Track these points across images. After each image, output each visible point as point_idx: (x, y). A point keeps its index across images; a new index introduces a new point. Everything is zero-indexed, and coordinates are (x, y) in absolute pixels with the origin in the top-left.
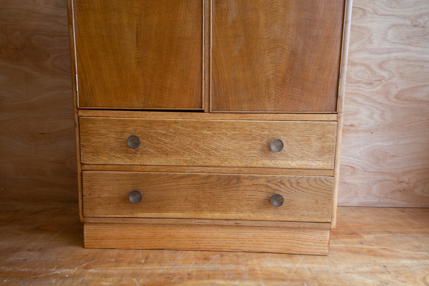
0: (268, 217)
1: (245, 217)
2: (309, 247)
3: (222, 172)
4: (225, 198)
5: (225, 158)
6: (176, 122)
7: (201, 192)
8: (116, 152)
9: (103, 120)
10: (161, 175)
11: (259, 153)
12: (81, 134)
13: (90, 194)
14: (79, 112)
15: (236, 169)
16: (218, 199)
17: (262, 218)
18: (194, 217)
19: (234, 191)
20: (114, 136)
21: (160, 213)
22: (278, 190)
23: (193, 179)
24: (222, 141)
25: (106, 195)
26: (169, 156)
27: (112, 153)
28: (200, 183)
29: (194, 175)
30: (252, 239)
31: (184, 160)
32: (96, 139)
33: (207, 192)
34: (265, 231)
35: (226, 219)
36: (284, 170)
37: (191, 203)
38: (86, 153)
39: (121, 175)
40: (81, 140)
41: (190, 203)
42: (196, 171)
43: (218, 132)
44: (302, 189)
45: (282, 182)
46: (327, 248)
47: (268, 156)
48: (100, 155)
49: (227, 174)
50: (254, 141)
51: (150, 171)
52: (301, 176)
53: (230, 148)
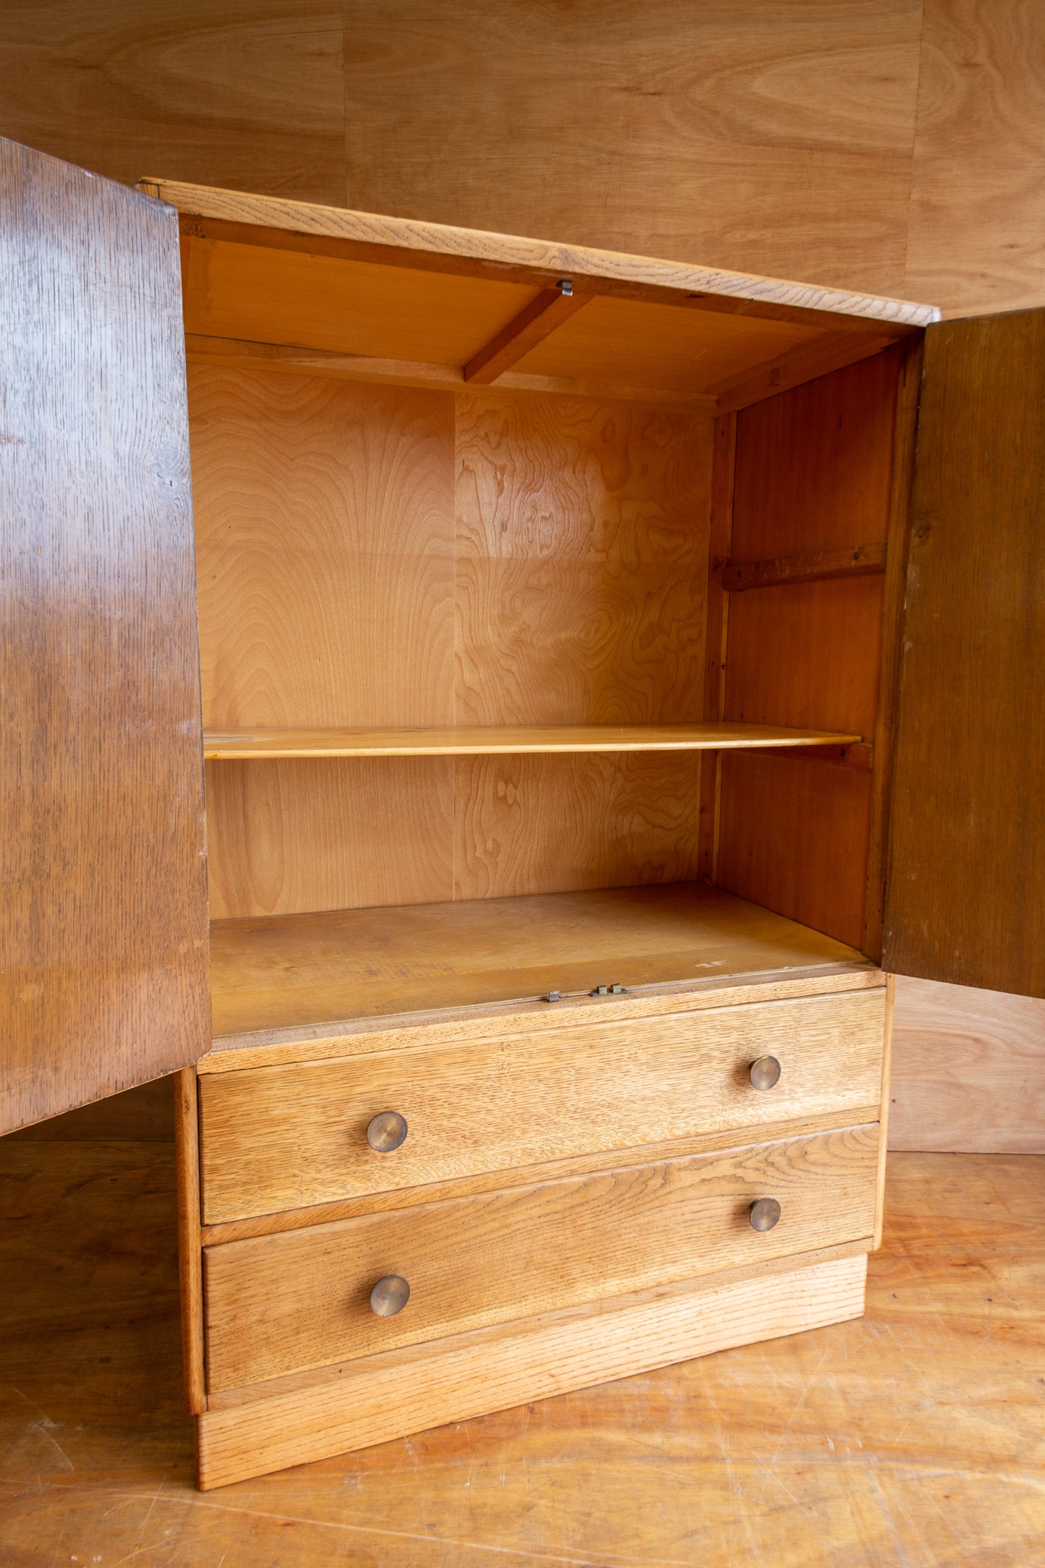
0: (738, 1259)
1: (684, 1274)
2: (825, 1307)
3: (623, 1163)
4: (632, 1235)
5: (633, 1123)
6: (502, 1047)
7: (568, 1231)
8: (322, 1166)
9: (281, 1076)
10: (455, 1209)
11: (716, 1095)
12: (206, 1133)
13: (234, 1318)
14: (199, 1063)
15: (660, 1147)
16: (614, 1240)
17: (723, 1264)
18: (549, 1307)
19: (654, 1211)
20: (314, 1118)
21: (453, 1322)
22: (761, 1183)
23: (547, 1199)
24: (627, 1078)
25: (287, 1307)
26: (482, 1148)
27: (309, 1171)
28: (567, 1206)
29: (549, 1187)
30: (693, 1326)
31: (523, 1150)
32: (258, 1139)
33: (585, 1227)
34: (725, 1295)
35: (634, 1292)
36: (774, 1128)
37: (543, 1270)
38: (221, 1187)
39: (334, 1233)
40: (205, 1150)
41: (540, 1271)
42: (555, 1173)
43: (616, 1056)
44: (814, 1169)
45: (770, 1159)
46: (862, 1299)
47: (740, 1098)
48: (271, 1186)
49: (638, 1167)
50: (704, 1066)
51: (424, 1201)
52: (812, 1135)
53: (647, 1093)
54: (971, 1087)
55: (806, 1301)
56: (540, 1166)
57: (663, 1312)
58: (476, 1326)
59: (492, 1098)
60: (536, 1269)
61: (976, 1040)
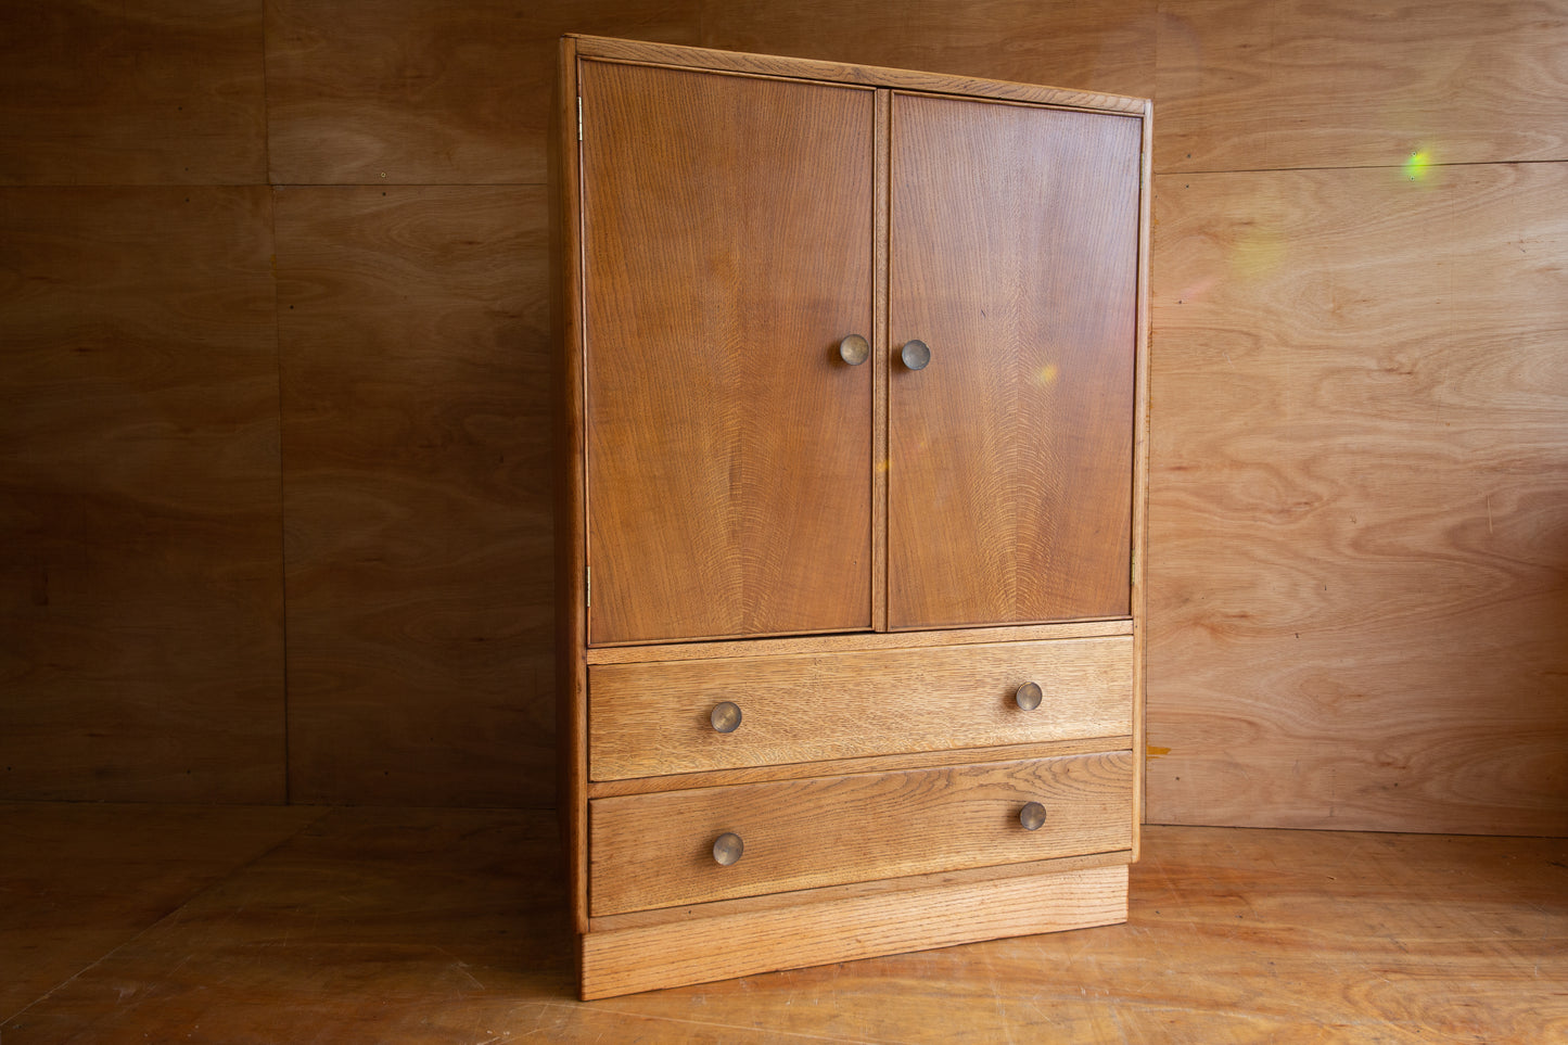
0: (1013, 856)
1: (966, 863)
2: (1092, 910)
3: (915, 765)
4: (923, 825)
5: (921, 732)
6: (815, 661)
7: (870, 817)
8: (677, 743)
9: (649, 670)
10: (779, 789)
11: (990, 714)
12: (592, 709)
13: (611, 857)
14: (589, 656)
15: (944, 755)
16: (906, 827)
17: (998, 859)
18: (855, 879)
19: (940, 807)
20: (672, 706)
21: (777, 881)
22: (1033, 793)
23: (851, 788)
24: (915, 694)
25: (650, 853)
26: (800, 741)
27: (667, 746)
28: (868, 795)
29: (854, 779)
30: (976, 913)
31: (833, 746)
32: (631, 717)
33: (883, 815)
34: (1003, 889)
35: (925, 874)
36: (1040, 746)
37: (849, 846)
38: (603, 752)
39: (687, 798)
40: (592, 723)
41: (847, 847)
42: (859, 768)
43: (906, 676)
44: (1076, 785)
45: (1037, 773)
46: (1125, 906)
47: (1010, 719)
48: (639, 755)
49: (926, 769)
50: (980, 690)
51: (754, 780)
52: (1073, 756)
53: (931, 708)
54: (1248, 766)
55: (1075, 902)
56: (845, 762)
57: (951, 898)
58: (796, 887)
59: (808, 702)
60: (844, 845)
61: (1251, 723)
